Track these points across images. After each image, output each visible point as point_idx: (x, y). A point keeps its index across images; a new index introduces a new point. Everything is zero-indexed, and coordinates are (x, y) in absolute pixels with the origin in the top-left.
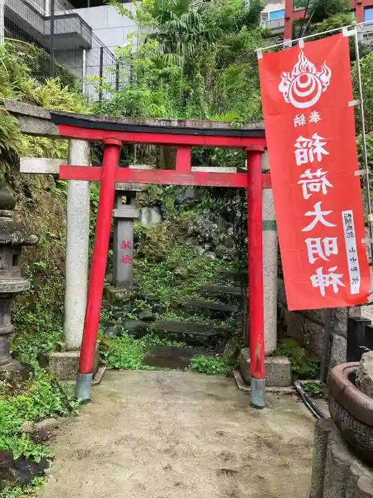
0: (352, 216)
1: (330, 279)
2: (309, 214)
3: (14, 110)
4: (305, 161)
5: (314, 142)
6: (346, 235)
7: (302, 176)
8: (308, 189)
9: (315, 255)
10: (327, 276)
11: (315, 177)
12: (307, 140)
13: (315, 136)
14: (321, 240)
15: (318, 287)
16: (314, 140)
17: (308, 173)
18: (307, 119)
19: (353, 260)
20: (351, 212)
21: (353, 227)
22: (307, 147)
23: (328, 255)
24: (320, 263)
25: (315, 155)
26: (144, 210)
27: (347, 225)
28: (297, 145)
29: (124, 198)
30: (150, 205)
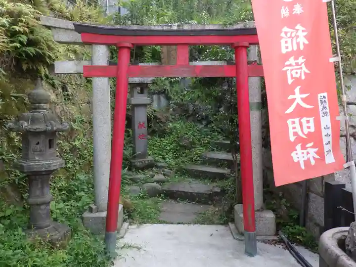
0: (327, 97)
1: (308, 153)
2: (291, 97)
3: (48, 24)
4: (290, 50)
5: (297, 32)
6: (321, 115)
7: (286, 63)
8: (292, 75)
9: (295, 134)
10: (305, 151)
11: (297, 64)
12: (291, 30)
13: (299, 27)
14: (300, 120)
15: (299, 162)
16: (297, 30)
17: (292, 61)
18: (291, 11)
19: (327, 135)
20: (325, 94)
21: (328, 107)
22: (291, 37)
23: (306, 133)
24: (299, 140)
25: (298, 44)
26: (155, 97)
27: (322, 106)
28: (283, 35)
29: (139, 89)
30: (159, 93)
